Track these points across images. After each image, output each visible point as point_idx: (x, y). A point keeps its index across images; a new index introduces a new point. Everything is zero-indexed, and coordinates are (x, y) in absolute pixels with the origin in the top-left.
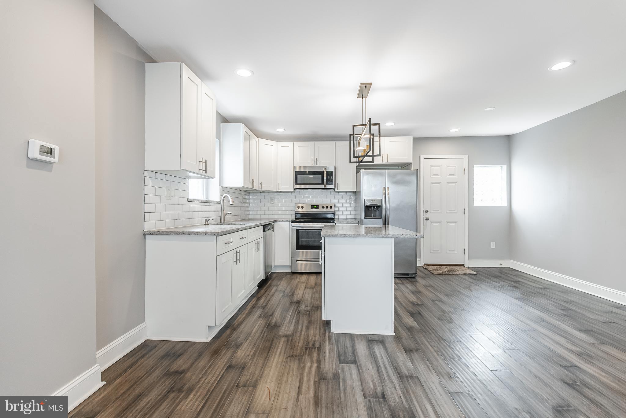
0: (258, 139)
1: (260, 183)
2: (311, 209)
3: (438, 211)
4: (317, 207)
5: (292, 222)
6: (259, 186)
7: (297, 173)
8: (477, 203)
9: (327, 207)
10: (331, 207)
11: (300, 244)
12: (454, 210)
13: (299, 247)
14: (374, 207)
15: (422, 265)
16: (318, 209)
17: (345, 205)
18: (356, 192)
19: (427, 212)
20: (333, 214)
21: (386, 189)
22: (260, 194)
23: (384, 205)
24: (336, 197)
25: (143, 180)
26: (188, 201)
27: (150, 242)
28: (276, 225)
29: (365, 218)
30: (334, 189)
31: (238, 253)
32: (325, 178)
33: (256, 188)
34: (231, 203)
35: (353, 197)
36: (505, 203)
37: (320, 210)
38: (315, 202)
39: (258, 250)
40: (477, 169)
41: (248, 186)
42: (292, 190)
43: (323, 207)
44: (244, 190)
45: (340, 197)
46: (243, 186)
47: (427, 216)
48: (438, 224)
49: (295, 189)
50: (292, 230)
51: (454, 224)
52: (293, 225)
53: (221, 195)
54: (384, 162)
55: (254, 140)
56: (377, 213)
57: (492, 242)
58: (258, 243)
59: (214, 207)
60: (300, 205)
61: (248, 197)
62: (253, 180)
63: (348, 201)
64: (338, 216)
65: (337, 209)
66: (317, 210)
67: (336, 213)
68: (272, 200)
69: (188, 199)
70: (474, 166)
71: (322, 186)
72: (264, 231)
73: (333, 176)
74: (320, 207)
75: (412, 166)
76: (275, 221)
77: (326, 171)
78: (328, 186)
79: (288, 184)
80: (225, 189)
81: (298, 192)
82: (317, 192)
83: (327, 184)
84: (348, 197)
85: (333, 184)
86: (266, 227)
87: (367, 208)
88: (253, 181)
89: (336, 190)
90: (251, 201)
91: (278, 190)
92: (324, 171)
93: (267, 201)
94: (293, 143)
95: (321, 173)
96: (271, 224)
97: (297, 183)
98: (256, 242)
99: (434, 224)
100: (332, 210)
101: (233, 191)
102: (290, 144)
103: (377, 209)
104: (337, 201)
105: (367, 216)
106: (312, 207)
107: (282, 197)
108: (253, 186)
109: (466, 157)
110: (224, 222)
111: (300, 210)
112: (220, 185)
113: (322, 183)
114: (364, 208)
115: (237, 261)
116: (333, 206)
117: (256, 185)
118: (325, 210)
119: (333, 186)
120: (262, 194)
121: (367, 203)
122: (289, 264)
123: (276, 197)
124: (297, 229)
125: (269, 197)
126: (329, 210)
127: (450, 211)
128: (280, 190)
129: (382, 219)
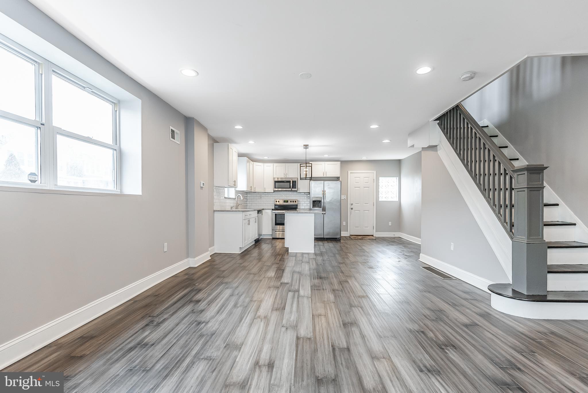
1: (255, 188)
3: (358, 204)
4: (287, 202)
5: (273, 210)
6: (254, 190)
7: (276, 182)
8: (381, 199)
9: (293, 202)
10: (295, 202)
11: (277, 222)
12: (368, 204)
13: (277, 224)
14: (318, 201)
15: (349, 235)
17: (304, 200)
18: (308, 193)
19: (352, 204)
20: (297, 205)
21: (324, 191)
22: (253, 194)
23: (323, 200)
24: (299, 196)
25: (214, 190)
27: (216, 214)
28: (263, 211)
29: (313, 208)
30: (297, 191)
31: (249, 221)
32: (291, 185)
33: (252, 191)
34: (242, 199)
36: (397, 199)
37: (289, 203)
38: (286, 198)
39: (256, 222)
40: (381, 179)
41: (249, 190)
42: (273, 192)
43: (291, 202)
45: (301, 196)
46: (246, 190)
47: (352, 207)
48: (359, 211)
49: (274, 191)
50: (272, 214)
51: (368, 211)
53: (236, 195)
54: (324, 176)
55: (252, 164)
56: (319, 205)
57: (389, 222)
58: (256, 219)
59: (232, 201)
60: (278, 201)
61: (248, 196)
63: (306, 198)
64: (300, 207)
65: (299, 203)
66: (287, 203)
67: (299, 205)
68: (261, 197)
69: (225, 197)
70: (380, 177)
72: (258, 213)
73: (296, 183)
75: (340, 178)
76: (263, 209)
77: (292, 181)
78: (293, 189)
79: (270, 188)
80: (238, 192)
81: (276, 193)
82: (287, 192)
83: (293, 188)
84: (306, 195)
85: (296, 188)
86: (259, 211)
87: (314, 202)
88: (251, 187)
89: (298, 192)
91: (264, 192)
93: (257, 198)
94: (273, 164)
95: (289, 182)
96: (261, 210)
97: (275, 188)
98: (255, 218)
99: (356, 212)
100: (296, 203)
101: (242, 193)
102: (271, 165)
103: (319, 202)
104: (299, 198)
105: (314, 206)
106: (284, 201)
107: (266, 195)
109: (374, 172)
110: (238, 208)
111: (278, 203)
112: (235, 190)
113: (290, 188)
114: (312, 202)
115: (249, 224)
116: (297, 201)
117: (252, 189)
118: (292, 203)
119: (296, 189)
120: (255, 193)
121: (314, 199)
122: (271, 233)
123: (263, 195)
124: (275, 214)
125: (259, 196)
126: (294, 203)
127: (365, 204)
128: (265, 192)
129: (322, 208)
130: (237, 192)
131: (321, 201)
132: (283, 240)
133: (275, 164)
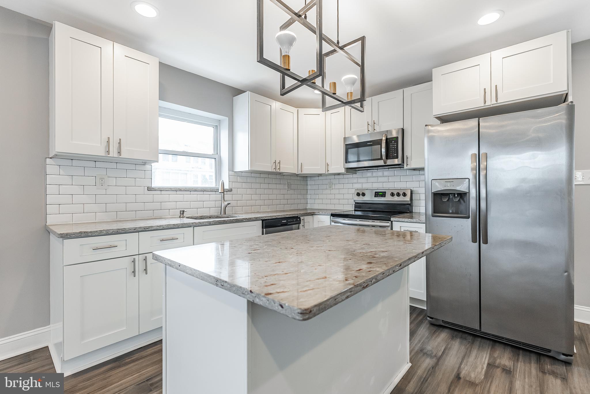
1: (300, 164)
2: (375, 197)
4: (383, 194)
7: (347, 146)
9: (398, 195)
10: (405, 194)
14: (454, 195)
16: (385, 197)
20: (409, 204)
21: (478, 158)
22: (317, 178)
24: (409, 178)
26: (148, 190)
29: (433, 216)
30: (402, 165)
32: (384, 150)
37: (388, 199)
38: (379, 186)
42: (343, 171)
43: (393, 195)
46: (250, 169)
49: (346, 169)
52: (333, 220)
55: (288, 111)
60: (360, 192)
61: (306, 183)
65: (417, 197)
66: (383, 199)
67: (414, 203)
68: (330, 184)
71: (381, 163)
73: (398, 144)
74: (388, 194)
77: (386, 138)
78: (390, 162)
83: (387, 157)
85: (399, 158)
88: (278, 162)
89: (405, 167)
91: (327, 173)
92: (382, 138)
93: (325, 187)
95: (378, 142)
97: (348, 161)
100: (407, 198)
103: (461, 198)
105: (437, 211)
106: (377, 194)
108: (278, 169)
111: (361, 198)
113: (381, 159)
114: (431, 197)
116: (408, 194)
118: (396, 199)
119: (396, 161)
121: (439, 187)
123: (334, 181)
125: (327, 182)
126: (401, 199)
129: (470, 219)
130: (236, 175)
131: (466, 193)
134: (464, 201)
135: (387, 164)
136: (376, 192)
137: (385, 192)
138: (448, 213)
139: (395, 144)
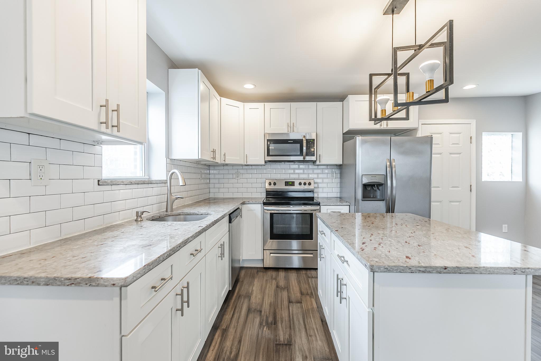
0: (220, 98)
1: (223, 154)
2: (285, 186)
4: (292, 184)
5: (264, 204)
6: (222, 159)
7: (270, 142)
8: (485, 178)
9: (305, 184)
10: (310, 184)
11: (275, 231)
12: (457, 187)
13: (273, 236)
14: (374, 185)
16: (294, 186)
17: (326, 181)
18: (340, 165)
20: (312, 191)
21: (390, 162)
22: (222, 168)
23: (389, 183)
24: (316, 171)
26: (99, 185)
29: (362, 200)
30: (314, 161)
32: (304, 148)
33: (218, 160)
34: (181, 183)
35: (338, 171)
36: (520, 178)
37: (297, 187)
39: (222, 255)
40: (486, 137)
41: (208, 157)
42: (263, 163)
43: (300, 184)
44: (202, 163)
45: (319, 171)
46: (200, 157)
48: (438, 204)
49: (266, 162)
50: (264, 214)
51: (458, 203)
52: (265, 208)
53: (168, 171)
54: (382, 128)
55: (216, 99)
56: (378, 193)
57: (504, 225)
58: (222, 246)
59: (156, 190)
60: (272, 182)
61: (208, 171)
62: (214, 149)
63: (330, 176)
64: (318, 195)
65: (316, 185)
66: (292, 187)
67: (315, 191)
68: (238, 174)
69: (98, 181)
70: (483, 133)
71: (301, 158)
72: (230, 222)
73: (314, 145)
74: (297, 183)
76: (244, 203)
77: (306, 139)
78: (308, 158)
79: (258, 156)
81: (269, 166)
83: (307, 155)
84: (330, 171)
85: (314, 156)
87: (365, 186)
88: (214, 151)
89: (318, 163)
90: (212, 176)
91: (245, 163)
92: (303, 139)
94: (264, 104)
95: (299, 142)
96: (238, 209)
97: (268, 155)
98: (219, 244)
100: (312, 187)
102: (260, 105)
103: (378, 188)
104: (315, 176)
105: (366, 197)
106: (287, 184)
107: (249, 171)
108: (214, 158)
109: (474, 122)
111: (272, 187)
112: (167, 157)
113: (301, 154)
114: (361, 187)
116: (312, 182)
117: (218, 156)
118: (302, 187)
119: (313, 158)
120: (225, 167)
121: (365, 181)
122: (261, 258)
123: (241, 171)
124: (270, 213)
125: (234, 172)
126: (308, 187)
127: (453, 187)
128: (248, 163)
129: (385, 201)
130: (176, 163)
131: (383, 185)
132: (313, 272)
133: (268, 105)
134: (379, 190)
135: (305, 160)
136: (286, 182)
137: (294, 182)
138: (370, 198)
139: (312, 145)
